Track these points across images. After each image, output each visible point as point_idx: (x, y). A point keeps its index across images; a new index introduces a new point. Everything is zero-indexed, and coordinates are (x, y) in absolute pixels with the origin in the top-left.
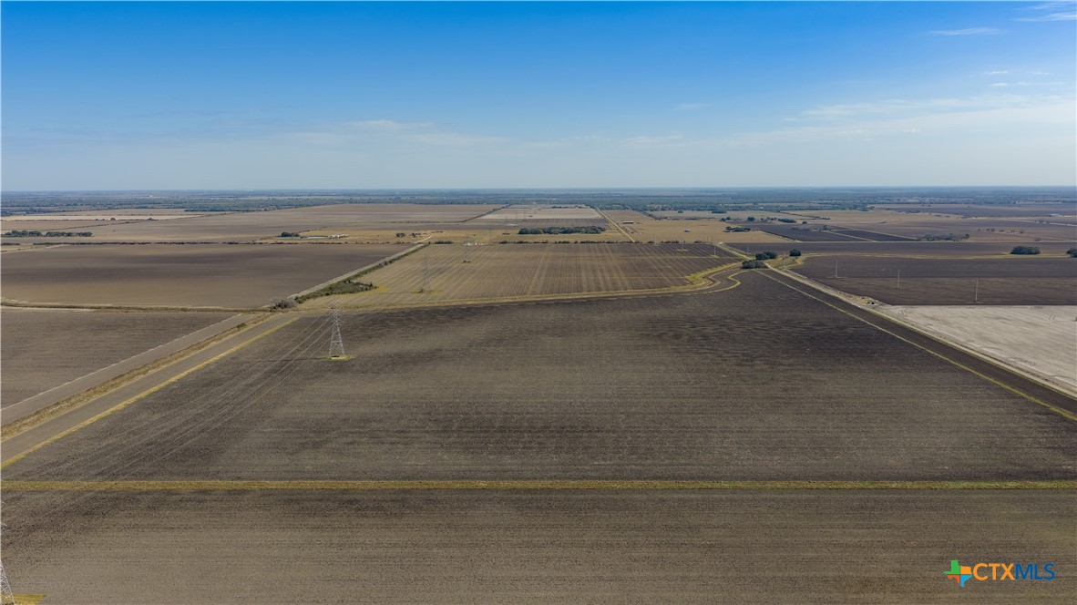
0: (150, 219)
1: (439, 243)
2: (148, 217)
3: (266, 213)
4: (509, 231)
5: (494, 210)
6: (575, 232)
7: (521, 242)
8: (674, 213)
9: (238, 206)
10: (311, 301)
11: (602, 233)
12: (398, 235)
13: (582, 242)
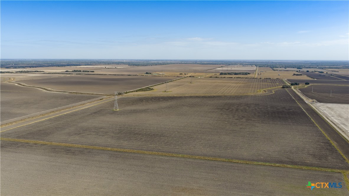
0: (116, 68)
1: (190, 77)
2: (115, 67)
3: (151, 66)
4: (216, 74)
5: (222, 67)
6: (239, 74)
7: (216, 77)
8: (284, 69)
9: (145, 64)
10: (130, 93)
11: (248, 75)
12: (180, 74)
13: (237, 78)
